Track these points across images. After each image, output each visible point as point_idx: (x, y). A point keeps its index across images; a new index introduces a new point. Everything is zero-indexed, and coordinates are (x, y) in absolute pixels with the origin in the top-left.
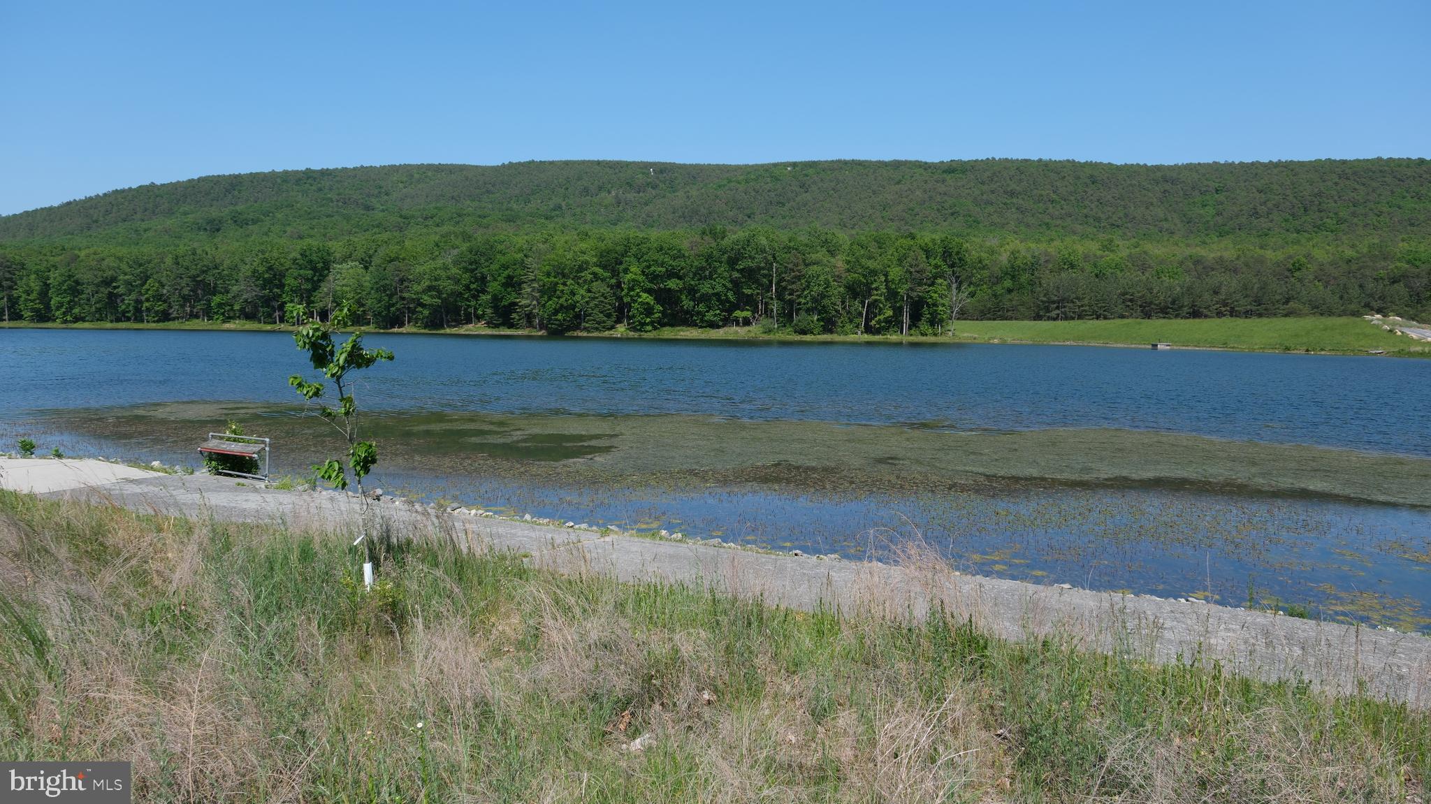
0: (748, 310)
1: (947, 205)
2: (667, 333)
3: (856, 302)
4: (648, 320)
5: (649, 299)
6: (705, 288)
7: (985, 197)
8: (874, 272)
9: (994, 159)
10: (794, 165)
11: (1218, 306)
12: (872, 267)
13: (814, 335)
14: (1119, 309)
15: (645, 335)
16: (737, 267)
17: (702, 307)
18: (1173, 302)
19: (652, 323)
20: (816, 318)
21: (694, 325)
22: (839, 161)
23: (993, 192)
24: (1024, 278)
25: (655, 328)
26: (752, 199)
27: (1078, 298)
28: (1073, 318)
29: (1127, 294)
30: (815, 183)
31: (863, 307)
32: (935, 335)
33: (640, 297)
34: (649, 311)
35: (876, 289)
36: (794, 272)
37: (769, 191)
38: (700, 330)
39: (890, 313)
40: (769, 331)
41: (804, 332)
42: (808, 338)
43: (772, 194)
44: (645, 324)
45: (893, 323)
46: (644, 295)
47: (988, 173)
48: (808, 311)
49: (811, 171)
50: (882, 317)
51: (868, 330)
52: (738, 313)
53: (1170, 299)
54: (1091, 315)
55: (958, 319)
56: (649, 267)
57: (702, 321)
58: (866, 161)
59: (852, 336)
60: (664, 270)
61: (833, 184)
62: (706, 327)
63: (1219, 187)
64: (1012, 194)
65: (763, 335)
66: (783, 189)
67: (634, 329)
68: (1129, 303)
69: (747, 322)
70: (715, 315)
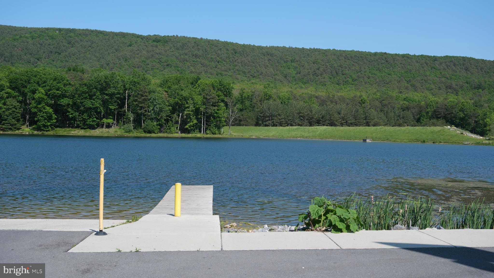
0: (110, 118)
1: (163, 60)
2: (61, 131)
3: (175, 115)
4: (49, 124)
5: (49, 110)
6: (88, 104)
7: (182, 57)
8: (186, 99)
9: (177, 36)
10: (60, 30)
11: (341, 120)
12: (184, 95)
13: (155, 133)
14: (297, 121)
15: (46, 133)
16: (106, 92)
17: (85, 116)
18: (322, 117)
19: (51, 125)
20: (155, 123)
21: (78, 127)
22: (87, 30)
23: (186, 54)
24: (247, 103)
25: (53, 129)
26: (39, 49)
27: (279, 115)
28: (276, 126)
29: (301, 113)
30: (77, 41)
31: (179, 118)
32: (220, 134)
33: (44, 109)
34: (50, 118)
35: (188, 107)
36: (143, 96)
37: (49, 45)
38: (83, 131)
39: (195, 121)
40: (130, 131)
41: (150, 132)
42: (153, 135)
43: (52, 47)
44: (47, 126)
45: (197, 127)
46: (48, 108)
47: (181, 44)
48: (152, 119)
49: (72, 34)
50: (191, 124)
51: (183, 130)
52: (105, 120)
53: (321, 116)
54: (285, 124)
55: (233, 125)
56: (50, 90)
57: (84, 124)
58: (104, 31)
59: (176, 134)
60: (60, 92)
61: (89, 43)
62: (87, 128)
63: (292, 59)
64: (196, 56)
65: (125, 134)
66: (58, 44)
67: (39, 129)
68: (302, 118)
69: (109, 126)
70: (93, 121)
